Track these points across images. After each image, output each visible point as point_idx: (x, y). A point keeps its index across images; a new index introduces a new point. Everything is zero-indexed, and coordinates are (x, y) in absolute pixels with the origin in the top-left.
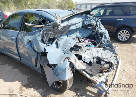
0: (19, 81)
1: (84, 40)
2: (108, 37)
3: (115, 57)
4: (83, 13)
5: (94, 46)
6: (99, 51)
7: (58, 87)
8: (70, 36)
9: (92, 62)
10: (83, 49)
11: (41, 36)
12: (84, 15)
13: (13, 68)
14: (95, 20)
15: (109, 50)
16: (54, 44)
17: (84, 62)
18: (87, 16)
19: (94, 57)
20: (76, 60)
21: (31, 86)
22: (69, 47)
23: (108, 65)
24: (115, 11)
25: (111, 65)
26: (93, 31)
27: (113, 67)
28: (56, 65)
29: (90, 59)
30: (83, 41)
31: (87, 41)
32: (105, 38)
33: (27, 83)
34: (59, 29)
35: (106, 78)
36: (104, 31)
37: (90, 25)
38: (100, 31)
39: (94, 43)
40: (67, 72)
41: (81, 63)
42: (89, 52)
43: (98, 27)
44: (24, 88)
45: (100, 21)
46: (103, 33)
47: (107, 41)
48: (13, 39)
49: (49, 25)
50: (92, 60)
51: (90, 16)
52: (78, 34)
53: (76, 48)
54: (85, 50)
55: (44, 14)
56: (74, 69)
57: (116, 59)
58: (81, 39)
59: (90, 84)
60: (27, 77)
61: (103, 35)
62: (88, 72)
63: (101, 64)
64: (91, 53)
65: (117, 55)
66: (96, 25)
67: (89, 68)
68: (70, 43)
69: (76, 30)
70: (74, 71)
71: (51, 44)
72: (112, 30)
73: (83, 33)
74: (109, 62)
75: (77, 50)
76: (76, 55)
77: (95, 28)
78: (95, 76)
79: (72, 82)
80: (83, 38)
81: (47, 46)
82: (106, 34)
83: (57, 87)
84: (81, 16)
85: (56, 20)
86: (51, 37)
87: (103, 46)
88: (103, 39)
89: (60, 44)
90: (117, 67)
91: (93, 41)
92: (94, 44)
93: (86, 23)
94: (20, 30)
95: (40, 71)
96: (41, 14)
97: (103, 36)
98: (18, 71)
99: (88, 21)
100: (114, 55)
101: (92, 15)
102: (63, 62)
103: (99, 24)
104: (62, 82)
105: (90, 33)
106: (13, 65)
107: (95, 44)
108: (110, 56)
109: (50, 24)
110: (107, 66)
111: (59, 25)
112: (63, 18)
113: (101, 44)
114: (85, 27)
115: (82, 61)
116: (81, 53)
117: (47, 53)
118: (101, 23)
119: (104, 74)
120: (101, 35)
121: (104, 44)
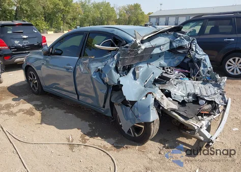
0: (78, 129)
1: (172, 70)
2: (209, 66)
3: (220, 94)
4: (170, 30)
5: (187, 79)
6: (196, 85)
7: (137, 135)
8: (151, 63)
9: (186, 100)
10: (172, 82)
11: (115, 62)
12: (172, 33)
13: (65, 112)
14: (188, 40)
15: (211, 83)
16: (130, 74)
17: (173, 100)
18: (177, 35)
19: (189, 94)
20: (162, 96)
21: (97, 134)
22: (151, 78)
23: (210, 106)
24: (219, 26)
25: (214, 106)
26: (186, 57)
27: (219, 110)
28: (135, 102)
29: (183, 96)
30: (170, 72)
31: (177, 72)
32: (205, 66)
33: (90, 131)
34: (139, 52)
35: (208, 123)
36: (203, 57)
37: (181, 48)
38: (197, 56)
39: (187, 75)
40: (151, 111)
41: (170, 100)
42: (182, 87)
43: (193, 50)
44: (87, 137)
45: (196, 42)
46: (201, 59)
47: (208, 72)
48: (69, 69)
49: (127, 47)
50: (185, 98)
51: (181, 35)
52: (162, 62)
53: (162, 80)
54: (175, 83)
55: (117, 33)
56: (161, 108)
57: (223, 98)
58: (167, 68)
59: (184, 132)
60: (88, 123)
61: (202, 63)
62: (181, 113)
63: (199, 104)
64: (185, 88)
65: (225, 92)
66: (190, 47)
67: (182, 109)
68: (153, 73)
69: (159, 56)
70: (160, 113)
71: (126, 74)
72: (215, 57)
73: (170, 60)
74: (212, 101)
75: (164, 84)
76: (163, 91)
77: (189, 52)
78: (191, 118)
79: (158, 127)
80: (170, 68)
81: (121, 76)
82: (206, 61)
83: (135, 135)
84: (168, 35)
85: (134, 40)
86: (127, 63)
87: (201, 79)
88: (202, 68)
89: (139, 73)
90: (224, 111)
91: (187, 71)
92: (187, 77)
93: (175, 45)
94: (80, 56)
95: (109, 114)
96: (113, 32)
97: (202, 65)
98: (74, 116)
99: (177, 42)
100: (219, 91)
101: (184, 33)
102: (144, 98)
103: (196, 46)
104: (143, 127)
105: (181, 60)
106: (64, 109)
107: (189, 76)
108: (213, 92)
109: (127, 45)
110: (208, 107)
111: (140, 47)
112: (144, 37)
113: (198, 75)
114: (173, 51)
115: (171, 99)
116: (169, 87)
117: (122, 85)
118: (197, 45)
119: (205, 117)
120: (199, 62)
121: (204, 76)
